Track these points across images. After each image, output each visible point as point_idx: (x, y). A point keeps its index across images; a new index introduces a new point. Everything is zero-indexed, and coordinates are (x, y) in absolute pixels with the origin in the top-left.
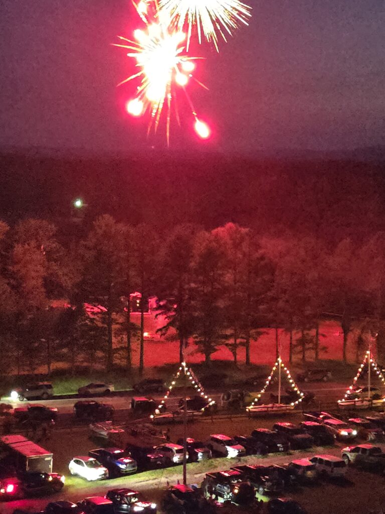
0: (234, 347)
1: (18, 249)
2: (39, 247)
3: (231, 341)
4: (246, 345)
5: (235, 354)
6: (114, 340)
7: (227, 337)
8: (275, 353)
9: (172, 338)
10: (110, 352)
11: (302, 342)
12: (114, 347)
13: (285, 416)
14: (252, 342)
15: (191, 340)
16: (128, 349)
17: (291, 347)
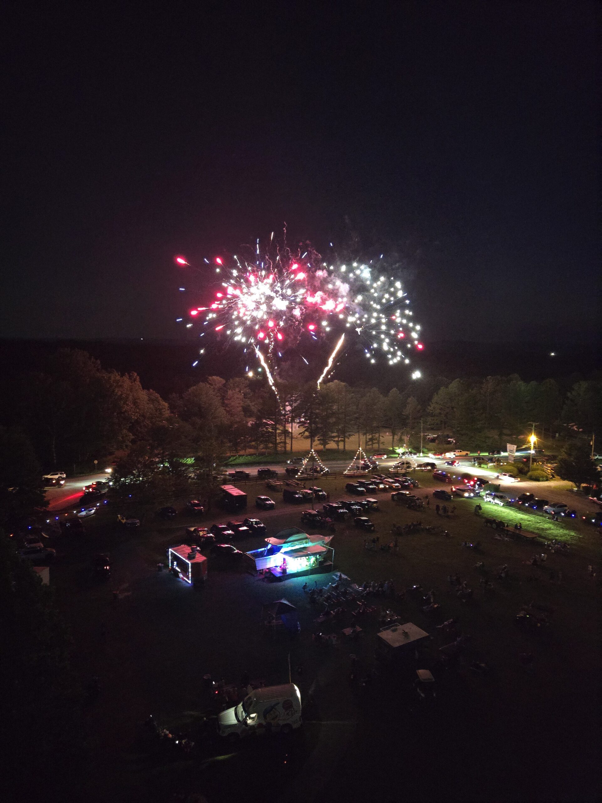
0: (337, 442)
1: (230, 392)
2: (240, 391)
3: (336, 439)
4: (344, 441)
5: (338, 446)
6: (278, 438)
7: (334, 437)
8: (358, 445)
9: (307, 437)
10: (276, 444)
11: (371, 440)
12: (278, 441)
13: (362, 476)
14: (346, 439)
15: (316, 438)
16: (285, 443)
17: (367, 442)
